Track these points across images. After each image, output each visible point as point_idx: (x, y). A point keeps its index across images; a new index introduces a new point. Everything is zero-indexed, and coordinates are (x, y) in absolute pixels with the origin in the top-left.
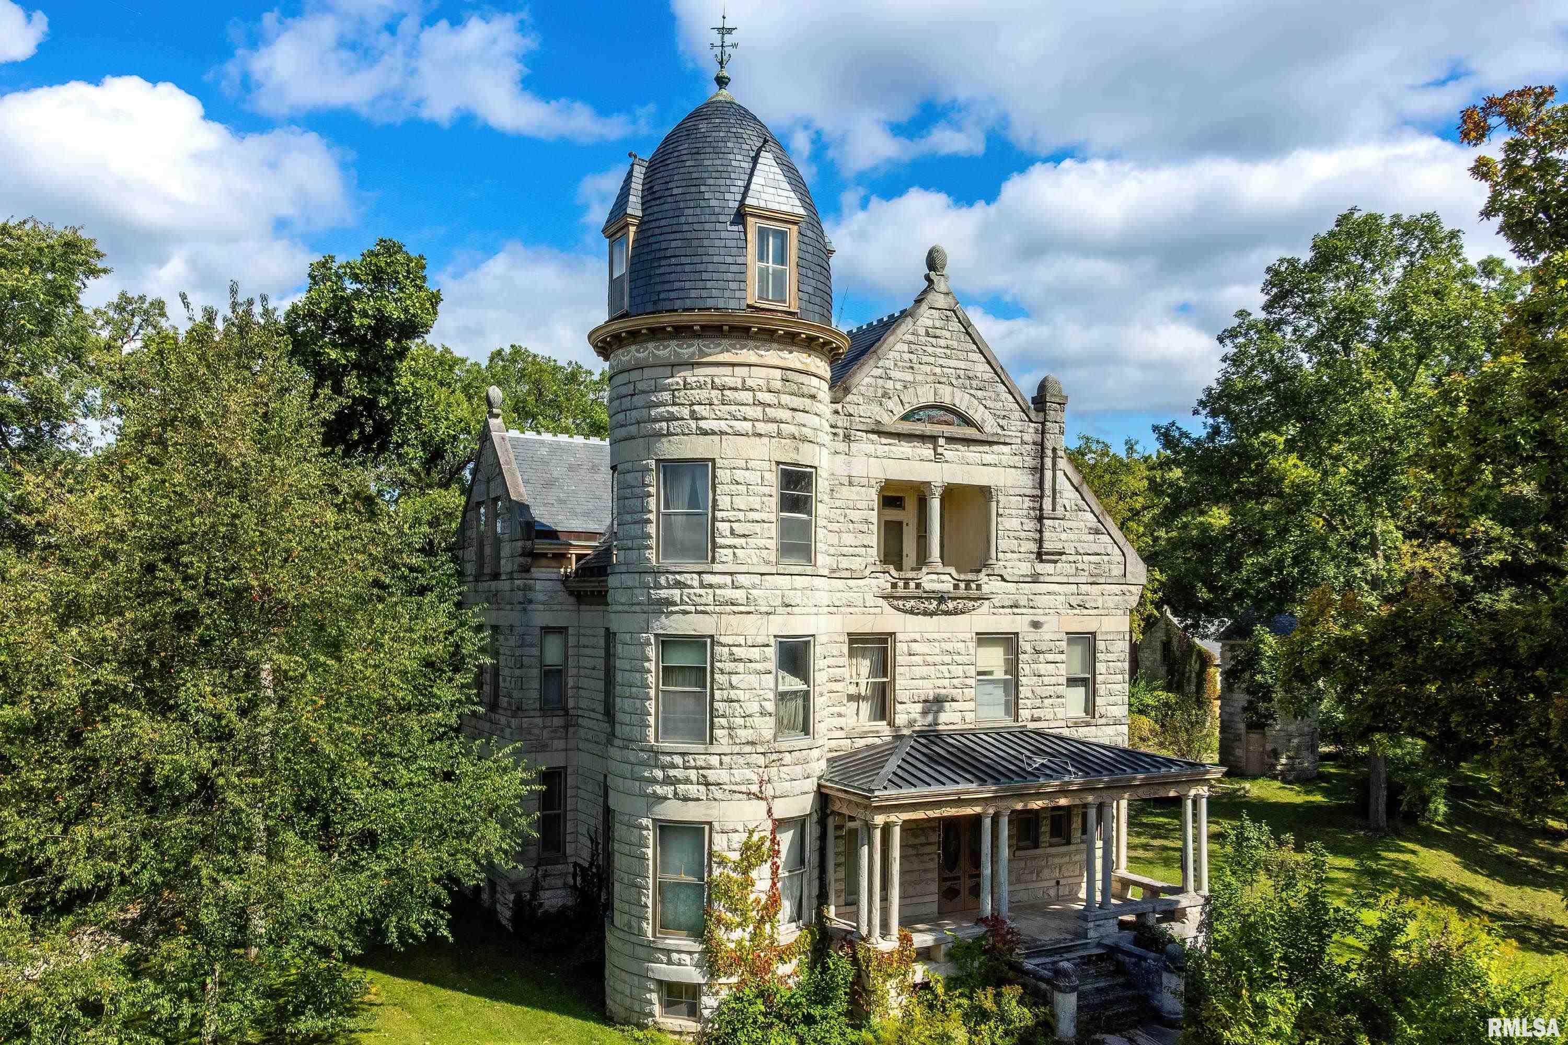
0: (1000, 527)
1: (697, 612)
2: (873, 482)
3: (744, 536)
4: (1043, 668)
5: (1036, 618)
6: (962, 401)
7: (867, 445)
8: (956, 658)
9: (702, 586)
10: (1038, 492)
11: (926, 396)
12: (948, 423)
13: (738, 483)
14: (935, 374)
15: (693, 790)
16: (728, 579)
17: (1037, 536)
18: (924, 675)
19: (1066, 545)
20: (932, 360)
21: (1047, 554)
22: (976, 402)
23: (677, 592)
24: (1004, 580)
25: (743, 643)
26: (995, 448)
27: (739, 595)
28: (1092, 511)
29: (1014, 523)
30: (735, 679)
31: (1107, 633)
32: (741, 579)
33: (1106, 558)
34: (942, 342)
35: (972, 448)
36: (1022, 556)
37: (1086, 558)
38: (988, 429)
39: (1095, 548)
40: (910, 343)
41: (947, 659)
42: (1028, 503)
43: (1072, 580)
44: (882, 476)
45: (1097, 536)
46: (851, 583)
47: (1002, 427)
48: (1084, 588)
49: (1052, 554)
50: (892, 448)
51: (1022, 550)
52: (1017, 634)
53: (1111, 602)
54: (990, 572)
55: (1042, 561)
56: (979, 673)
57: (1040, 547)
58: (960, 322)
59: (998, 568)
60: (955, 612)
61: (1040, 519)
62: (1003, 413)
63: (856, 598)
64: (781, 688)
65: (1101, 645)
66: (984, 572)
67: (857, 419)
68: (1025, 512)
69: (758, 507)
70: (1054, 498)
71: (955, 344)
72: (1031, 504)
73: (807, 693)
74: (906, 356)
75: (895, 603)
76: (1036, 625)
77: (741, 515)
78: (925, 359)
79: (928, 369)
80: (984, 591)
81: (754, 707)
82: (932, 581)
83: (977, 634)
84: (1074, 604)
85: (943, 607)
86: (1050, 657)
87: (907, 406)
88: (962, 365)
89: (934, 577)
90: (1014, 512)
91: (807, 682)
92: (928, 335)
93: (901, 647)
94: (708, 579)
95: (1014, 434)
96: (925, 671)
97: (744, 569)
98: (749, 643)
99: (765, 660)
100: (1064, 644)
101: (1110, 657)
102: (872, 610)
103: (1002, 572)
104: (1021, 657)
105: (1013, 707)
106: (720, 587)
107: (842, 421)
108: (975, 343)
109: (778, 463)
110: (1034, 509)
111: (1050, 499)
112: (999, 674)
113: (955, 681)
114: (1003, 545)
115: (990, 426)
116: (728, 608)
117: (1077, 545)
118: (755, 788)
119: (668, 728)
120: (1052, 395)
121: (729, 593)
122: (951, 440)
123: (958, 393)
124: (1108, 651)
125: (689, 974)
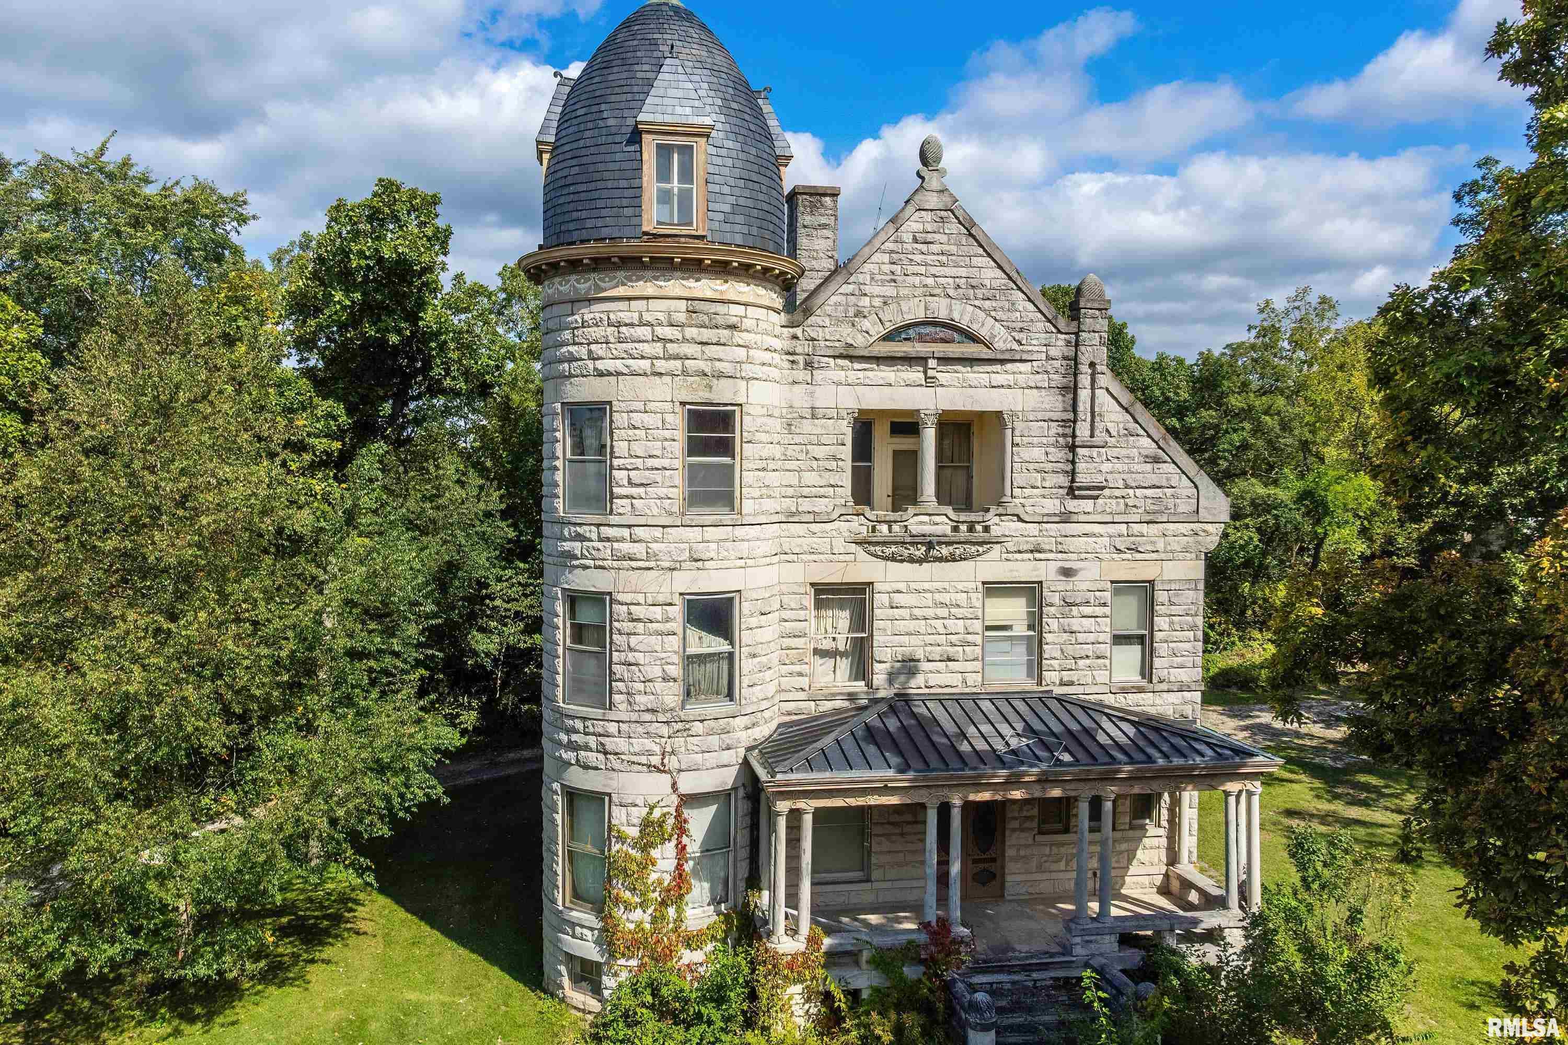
0: (1016, 458)
1: (596, 567)
2: (844, 413)
3: (642, 485)
4: (1076, 624)
5: (1067, 565)
6: (963, 315)
7: (837, 371)
8: (953, 610)
9: (600, 540)
10: (1071, 416)
11: (914, 311)
12: (944, 341)
13: (635, 428)
14: (925, 286)
15: (593, 758)
16: (625, 532)
17: (1069, 467)
18: (911, 629)
19: (1109, 477)
20: (922, 270)
21: (1080, 488)
22: (982, 315)
23: (578, 544)
24: (1020, 520)
25: (642, 601)
26: (1009, 366)
27: (638, 549)
28: (1149, 436)
29: (1037, 453)
30: (633, 640)
31: (1170, 581)
32: (640, 532)
33: (1169, 492)
34: (935, 248)
35: (976, 368)
36: (1046, 492)
37: (1139, 492)
38: (1000, 345)
39: (1153, 479)
40: (892, 252)
41: (943, 612)
42: (1055, 429)
43: (1117, 518)
44: (855, 406)
45: (1156, 466)
46: (814, 527)
47: (1019, 343)
48: (1136, 528)
49: (1088, 489)
50: (870, 374)
51: (1047, 484)
52: (1041, 582)
53: (1176, 544)
54: (1001, 510)
55: (1075, 497)
56: (989, 628)
57: (1073, 481)
58: (960, 223)
59: (1014, 505)
60: (953, 559)
61: (1072, 448)
62: (1020, 325)
63: (821, 544)
64: (691, 650)
65: (1161, 596)
66: (993, 510)
67: (822, 343)
68: (1052, 440)
69: (658, 453)
70: (1093, 421)
71: (953, 249)
72: (1060, 430)
73: (731, 655)
74: (886, 268)
75: (872, 548)
76: (1067, 573)
77: (639, 462)
78: (911, 269)
79: (917, 280)
80: (993, 533)
81: (656, 672)
82: (921, 523)
83: (984, 583)
84: (1122, 548)
85: (934, 553)
86: (1087, 610)
87: (888, 324)
88: (963, 272)
89: (926, 519)
90: (1035, 440)
91: (732, 643)
92: (915, 240)
93: (881, 599)
94: (607, 531)
95: (1036, 348)
96: (912, 625)
97: (642, 521)
98: (650, 601)
99: (668, 620)
100: (1108, 595)
101: (1175, 610)
102: (841, 557)
103: (1020, 511)
104: (1045, 610)
105: (1036, 667)
106: (617, 541)
107: (802, 347)
108: (981, 246)
109: (683, 404)
110: (1064, 435)
111: (1087, 425)
112: (1021, 629)
113: (953, 638)
114: (1019, 479)
115: (1002, 341)
116: (626, 564)
117: (1125, 476)
118: (655, 760)
119: (574, 690)
120: (1088, 301)
121: (626, 547)
122: (945, 360)
123: (957, 307)
124: (1172, 604)
125: (590, 950)
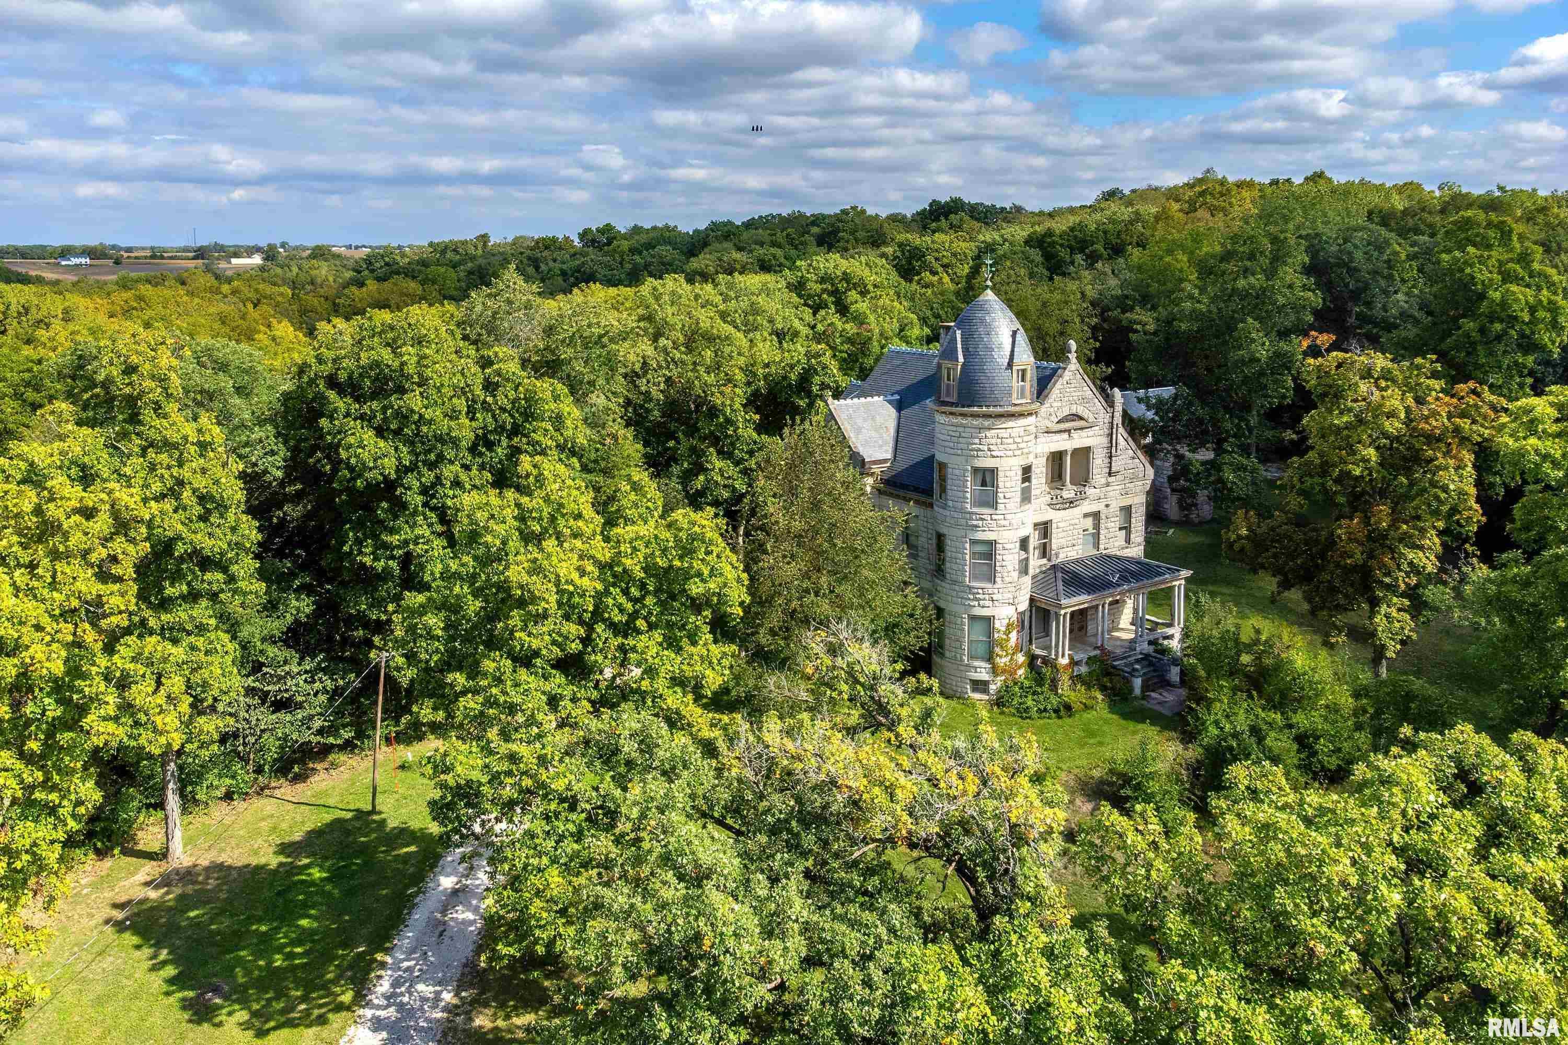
0: (1094, 465)
1: (989, 531)
2: (1045, 454)
3: (1008, 497)
4: (1109, 525)
5: (1107, 503)
6: (1080, 410)
7: (1044, 438)
8: (1075, 526)
9: (992, 520)
10: (1110, 445)
11: (1066, 411)
12: (1075, 422)
13: (1006, 477)
14: (1070, 401)
15: (987, 603)
16: (1001, 516)
17: (1109, 465)
19: (1120, 467)
22: (1086, 409)
23: (980, 522)
24: (1095, 488)
25: (1007, 542)
26: (1093, 429)
27: (1006, 523)
28: (1132, 450)
29: (1100, 461)
30: (1004, 558)
31: (1136, 505)
32: (1007, 516)
33: (1137, 469)
34: (1073, 385)
35: (1084, 431)
36: (1102, 476)
37: (1128, 472)
38: (1091, 420)
39: (1133, 466)
40: (1061, 389)
41: (1072, 528)
42: (1105, 451)
43: (1122, 483)
44: (1048, 451)
45: (1134, 460)
46: (1036, 501)
48: (1127, 485)
49: (1115, 472)
50: (1053, 438)
51: (1103, 473)
52: (1099, 511)
53: (1138, 490)
54: (1090, 485)
55: (1111, 476)
56: (1083, 532)
57: (1110, 470)
58: (1080, 374)
60: (1076, 506)
61: (1111, 457)
63: (1038, 507)
64: (1020, 558)
65: (1133, 511)
66: (1087, 485)
68: (1104, 455)
69: (1014, 484)
71: (1078, 385)
73: (1027, 558)
74: (1059, 395)
75: (1053, 506)
76: (1107, 506)
77: (1007, 490)
80: (1087, 495)
81: (1010, 567)
83: (1083, 514)
84: (1123, 494)
85: (1071, 505)
86: (1112, 520)
87: (1059, 417)
89: (1068, 492)
90: (1099, 456)
91: (1027, 553)
93: (1054, 526)
94: (994, 516)
96: (1062, 534)
97: (1008, 511)
98: (1010, 542)
99: (1014, 547)
100: (1118, 512)
101: (1137, 515)
102: (1043, 512)
103: (1094, 484)
104: (1101, 521)
105: (1097, 545)
106: (999, 520)
108: (1086, 382)
110: (1108, 453)
111: (1115, 447)
112: (1091, 531)
113: (1073, 537)
114: (1095, 472)
116: (1002, 528)
117: (1125, 466)
118: (1010, 601)
119: (974, 577)
120: (1117, 400)
121: (1001, 522)
122: (1074, 429)
123: (1079, 408)
125: (984, 675)
